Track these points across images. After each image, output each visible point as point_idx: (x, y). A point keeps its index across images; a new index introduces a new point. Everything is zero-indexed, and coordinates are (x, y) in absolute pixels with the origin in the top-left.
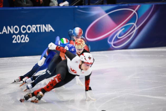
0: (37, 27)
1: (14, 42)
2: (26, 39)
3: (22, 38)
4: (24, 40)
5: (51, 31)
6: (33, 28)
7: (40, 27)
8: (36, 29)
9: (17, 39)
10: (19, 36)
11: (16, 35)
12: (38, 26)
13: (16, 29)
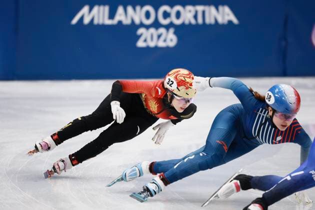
0: (196, 12)
1: (141, 44)
2: (170, 40)
3: (159, 36)
4: (165, 41)
5: (230, 22)
6: (188, 14)
7: (204, 13)
8: (195, 17)
9: (147, 39)
10: (152, 30)
11: (147, 27)
12: (200, 8)
13: (148, 15)
